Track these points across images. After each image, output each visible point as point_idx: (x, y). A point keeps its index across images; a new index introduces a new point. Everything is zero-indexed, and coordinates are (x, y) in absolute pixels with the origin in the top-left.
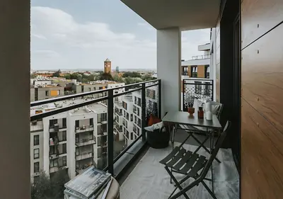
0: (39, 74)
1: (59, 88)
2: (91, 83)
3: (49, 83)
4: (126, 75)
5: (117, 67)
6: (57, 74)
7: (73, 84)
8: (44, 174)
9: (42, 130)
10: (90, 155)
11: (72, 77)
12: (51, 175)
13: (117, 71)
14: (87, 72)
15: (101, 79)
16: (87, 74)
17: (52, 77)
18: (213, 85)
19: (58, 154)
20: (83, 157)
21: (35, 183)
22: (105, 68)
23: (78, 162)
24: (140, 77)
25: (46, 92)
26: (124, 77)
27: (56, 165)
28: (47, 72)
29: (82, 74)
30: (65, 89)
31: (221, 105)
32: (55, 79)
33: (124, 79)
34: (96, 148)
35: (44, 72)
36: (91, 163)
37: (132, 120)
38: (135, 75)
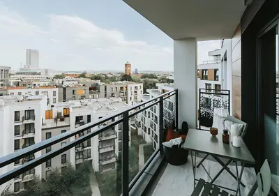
0: (67, 75)
1: (85, 88)
2: (113, 83)
3: (76, 83)
4: (144, 76)
5: (136, 70)
6: (83, 76)
7: (97, 84)
8: (70, 166)
9: (69, 126)
10: (112, 149)
11: (96, 78)
12: (77, 165)
13: (136, 73)
14: (110, 73)
15: (122, 80)
16: (109, 76)
17: (79, 77)
18: (229, 95)
19: (83, 147)
20: (106, 150)
21: (62, 174)
22: (126, 70)
23: (101, 155)
24: (156, 78)
25: (73, 91)
26: (142, 78)
27: (81, 156)
28: (74, 73)
29: (105, 75)
30: (90, 89)
31: (245, 124)
32: (81, 79)
33: (142, 80)
34: (117, 142)
35: (72, 73)
36: (113, 155)
37: (149, 117)
38: (152, 76)
